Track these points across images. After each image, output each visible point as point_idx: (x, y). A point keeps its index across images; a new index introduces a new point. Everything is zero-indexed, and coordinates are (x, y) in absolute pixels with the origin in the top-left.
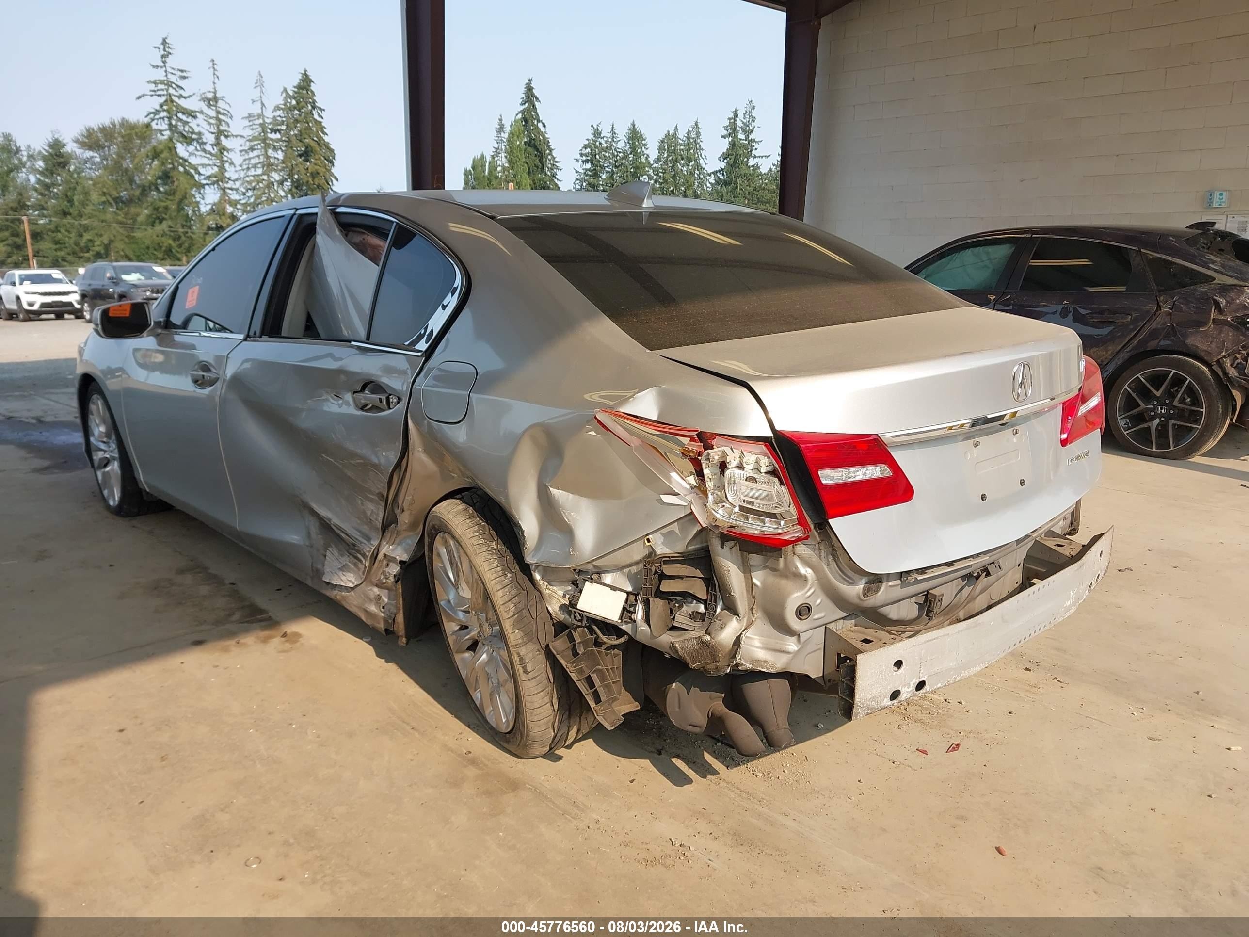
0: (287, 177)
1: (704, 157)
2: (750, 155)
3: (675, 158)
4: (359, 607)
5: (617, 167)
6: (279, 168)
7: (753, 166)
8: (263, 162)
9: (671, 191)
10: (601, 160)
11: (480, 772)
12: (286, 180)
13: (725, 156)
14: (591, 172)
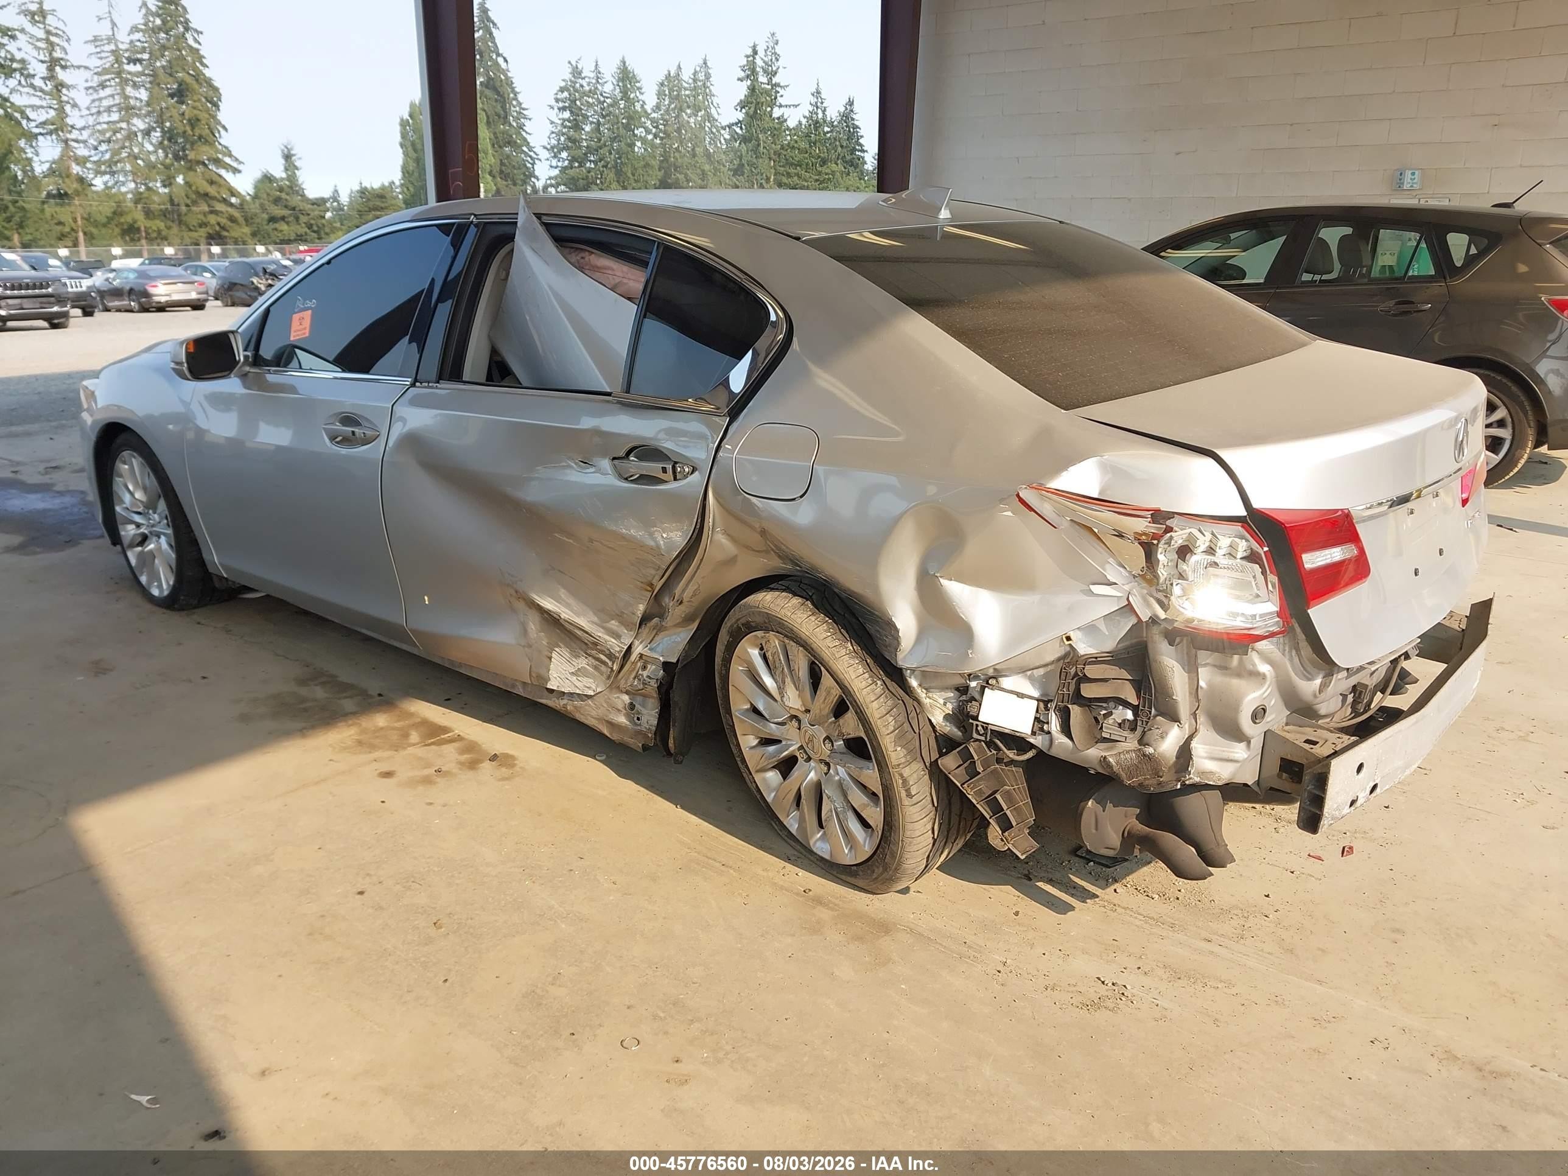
0: (155, 125)
1: (716, 106)
2: (775, 104)
3: (678, 106)
4: (600, 719)
5: (604, 117)
6: (143, 112)
7: (778, 118)
8: (119, 104)
9: (676, 148)
10: (582, 107)
11: (836, 913)
12: (154, 129)
13: (743, 105)
14: (569, 122)
